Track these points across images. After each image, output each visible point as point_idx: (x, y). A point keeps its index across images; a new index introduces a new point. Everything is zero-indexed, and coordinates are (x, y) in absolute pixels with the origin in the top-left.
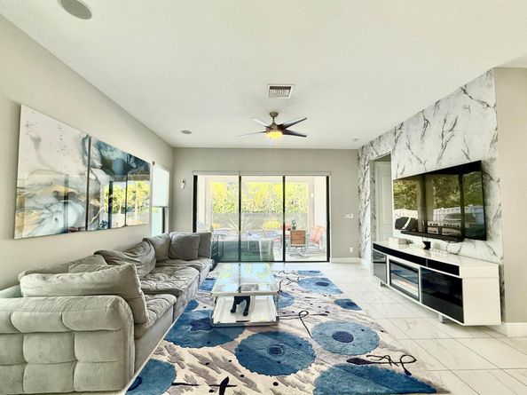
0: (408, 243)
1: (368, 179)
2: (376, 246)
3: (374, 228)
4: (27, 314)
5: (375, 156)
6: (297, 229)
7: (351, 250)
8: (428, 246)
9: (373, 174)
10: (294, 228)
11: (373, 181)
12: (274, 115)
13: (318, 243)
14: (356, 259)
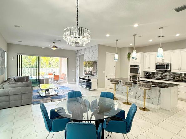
0: (86, 76)
1: (78, 60)
2: (79, 78)
3: (79, 73)
4: (13, 91)
5: (80, 54)
6: (55, 75)
7: (74, 80)
8: (89, 77)
9: (80, 59)
10: (54, 74)
11: (80, 61)
12: (54, 43)
13: (63, 79)
14: (75, 83)
